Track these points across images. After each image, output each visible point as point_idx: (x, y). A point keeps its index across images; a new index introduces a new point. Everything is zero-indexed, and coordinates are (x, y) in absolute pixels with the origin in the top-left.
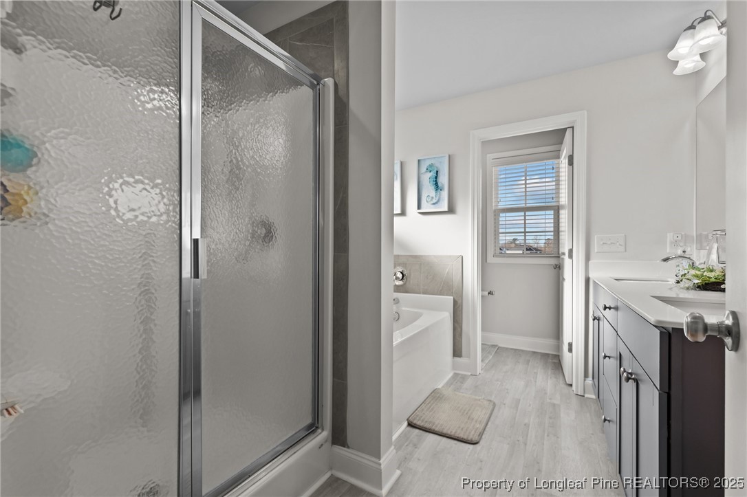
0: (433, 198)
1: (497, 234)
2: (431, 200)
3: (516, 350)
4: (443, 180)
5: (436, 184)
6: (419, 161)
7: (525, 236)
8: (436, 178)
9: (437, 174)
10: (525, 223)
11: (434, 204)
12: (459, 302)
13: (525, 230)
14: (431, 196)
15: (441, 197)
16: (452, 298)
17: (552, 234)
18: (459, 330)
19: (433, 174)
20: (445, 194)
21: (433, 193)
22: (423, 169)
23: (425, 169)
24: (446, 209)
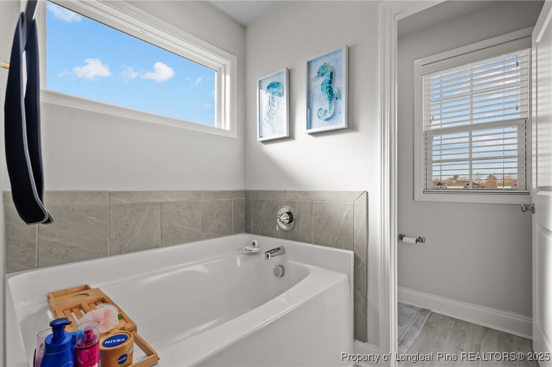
0: (326, 111)
1: (428, 163)
2: (325, 114)
3: (457, 321)
4: (340, 85)
5: (331, 91)
6: (309, 63)
7: (471, 164)
8: (330, 82)
9: (331, 77)
10: (471, 141)
11: (328, 119)
12: (363, 260)
13: (471, 155)
14: (324, 108)
15: (338, 108)
16: (352, 253)
17: (516, 160)
18: (363, 301)
19: (326, 78)
20: (342, 104)
21: (326, 105)
22: (314, 73)
23: (316, 73)
24: (342, 124)
